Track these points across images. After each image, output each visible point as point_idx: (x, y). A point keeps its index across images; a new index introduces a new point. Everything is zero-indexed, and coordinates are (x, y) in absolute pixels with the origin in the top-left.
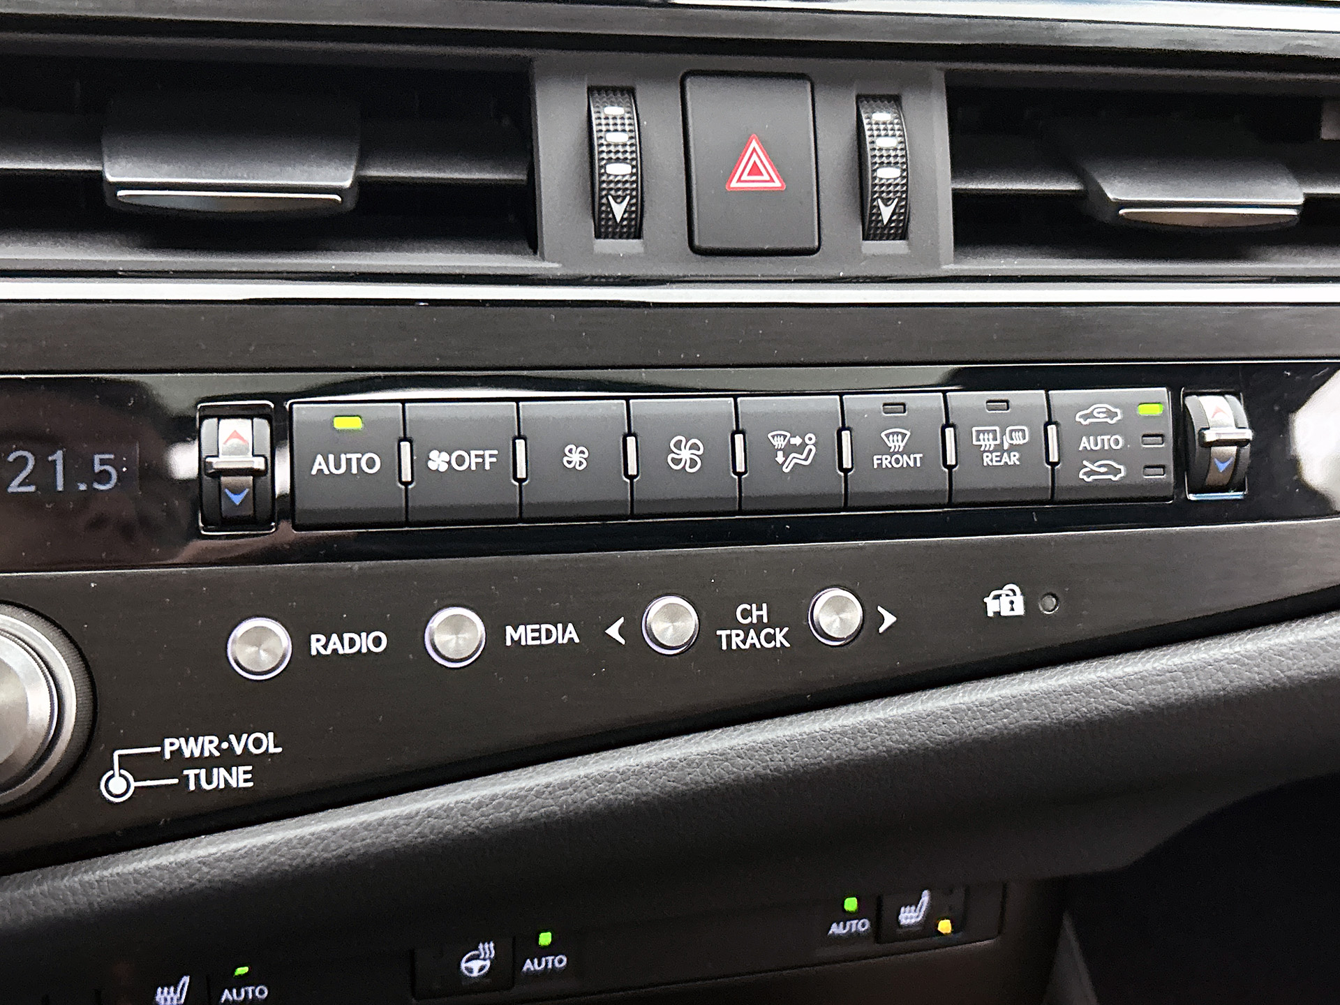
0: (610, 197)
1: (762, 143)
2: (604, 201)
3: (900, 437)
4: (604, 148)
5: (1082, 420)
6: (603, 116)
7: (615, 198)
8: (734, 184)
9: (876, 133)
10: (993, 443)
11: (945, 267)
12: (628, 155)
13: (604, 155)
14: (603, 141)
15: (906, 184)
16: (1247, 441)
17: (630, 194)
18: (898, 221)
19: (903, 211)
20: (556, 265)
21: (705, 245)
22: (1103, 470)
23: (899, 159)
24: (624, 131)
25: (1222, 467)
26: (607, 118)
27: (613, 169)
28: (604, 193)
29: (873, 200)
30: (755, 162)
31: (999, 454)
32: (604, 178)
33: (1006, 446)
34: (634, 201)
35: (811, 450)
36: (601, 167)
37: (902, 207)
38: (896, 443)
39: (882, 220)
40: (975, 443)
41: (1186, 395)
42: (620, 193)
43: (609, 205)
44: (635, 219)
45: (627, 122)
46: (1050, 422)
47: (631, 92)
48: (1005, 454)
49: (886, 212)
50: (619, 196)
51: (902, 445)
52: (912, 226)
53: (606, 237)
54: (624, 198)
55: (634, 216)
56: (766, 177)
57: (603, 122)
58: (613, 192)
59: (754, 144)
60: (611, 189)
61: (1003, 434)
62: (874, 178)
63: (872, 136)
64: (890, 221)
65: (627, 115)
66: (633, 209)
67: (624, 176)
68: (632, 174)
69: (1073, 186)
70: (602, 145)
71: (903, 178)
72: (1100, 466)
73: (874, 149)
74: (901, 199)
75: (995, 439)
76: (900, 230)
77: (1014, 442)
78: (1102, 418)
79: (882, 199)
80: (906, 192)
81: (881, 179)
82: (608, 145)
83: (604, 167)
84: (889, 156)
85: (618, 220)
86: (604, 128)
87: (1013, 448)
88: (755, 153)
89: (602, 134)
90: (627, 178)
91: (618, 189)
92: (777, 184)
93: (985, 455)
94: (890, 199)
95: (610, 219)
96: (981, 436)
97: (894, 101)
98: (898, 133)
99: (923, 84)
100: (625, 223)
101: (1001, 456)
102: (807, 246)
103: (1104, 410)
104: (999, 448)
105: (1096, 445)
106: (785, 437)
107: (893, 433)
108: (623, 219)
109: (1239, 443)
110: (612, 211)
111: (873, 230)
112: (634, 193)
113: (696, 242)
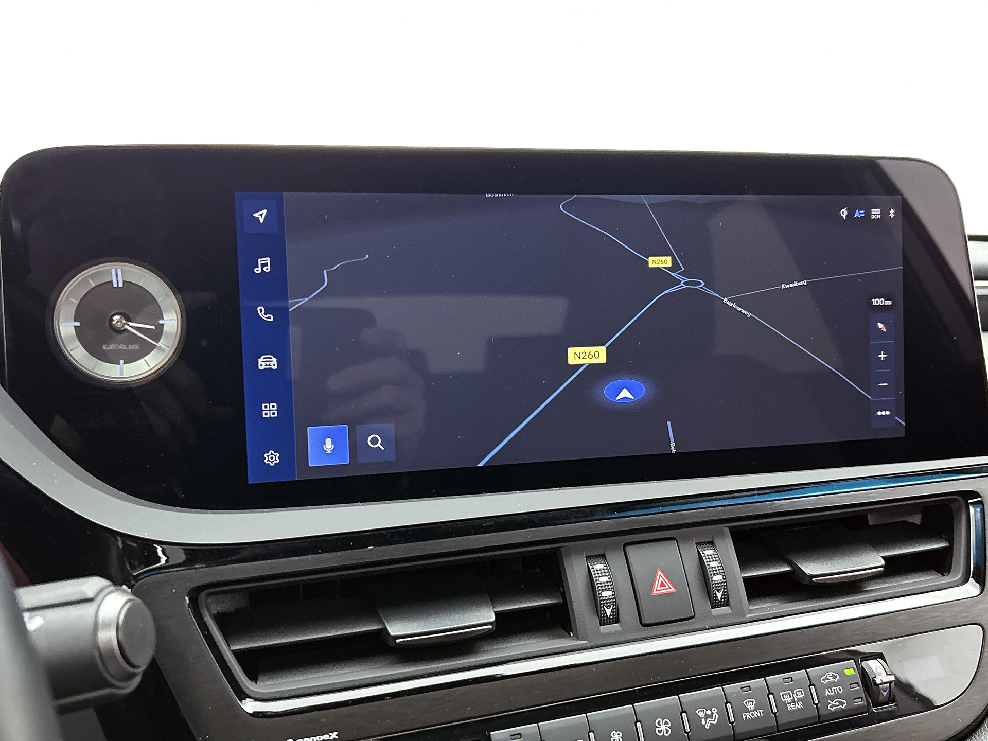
0: (605, 607)
1: (662, 571)
2: (602, 609)
3: (751, 703)
4: (599, 585)
5: (823, 681)
6: (595, 570)
7: (607, 607)
8: (655, 592)
9: (708, 560)
10: (790, 699)
11: (748, 616)
12: (610, 587)
13: (600, 588)
14: (598, 582)
15: (726, 582)
16: (893, 681)
17: (613, 604)
18: (724, 598)
19: (726, 594)
20: (585, 642)
21: (647, 622)
22: (837, 704)
23: (721, 571)
24: (606, 576)
25: (885, 694)
26: (597, 570)
27: (605, 594)
28: (602, 606)
29: (714, 591)
30: (662, 581)
31: (793, 704)
32: (601, 599)
33: (796, 700)
34: (615, 607)
35: (716, 716)
36: (599, 594)
37: (725, 592)
38: (751, 706)
39: (718, 599)
40: (783, 700)
41: (861, 661)
42: (608, 604)
43: (604, 610)
44: (616, 615)
45: (606, 571)
46: (811, 685)
47: (603, 556)
48: (796, 703)
49: (719, 595)
50: (608, 606)
51: (753, 706)
52: (731, 600)
53: (604, 625)
54: (610, 606)
55: (615, 613)
56: (667, 587)
57: (596, 572)
58: (605, 605)
59: (660, 573)
60: (605, 603)
61: (793, 694)
62: (712, 581)
63: (707, 562)
64: (721, 599)
65: (605, 568)
66: (615, 610)
67: (609, 596)
68: (613, 595)
69: (787, 568)
70: (598, 584)
71: (724, 579)
72: (835, 702)
73: (710, 568)
74: (724, 589)
75: (790, 697)
76: (726, 602)
77: (799, 697)
78: (831, 679)
79: (717, 590)
80: (726, 585)
81: (715, 581)
82: (601, 583)
83: (600, 594)
84: (716, 570)
85: (609, 616)
86: (597, 575)
87: (799, 700)
88: (660, 577)
89: (597, 579)
90: (611, 597)
91: (607, 603)
92: (673, 589)
93: (788, 705)
94: (719, 590)
95: (605, 616)
96: (785, 696)
97: (712, 543)
98: (717, 559)
99: (721, 534)
100: (611, 617)
101: (795, 705)
102: (689, 616)
103: (831, 675)
104: (793, 701)
105: (832, 692)
106: (703, 711)
107: (748, 702)
108: (610, 615)
109: (890, 683)
110: (606, 613)
111: (715, 604)
112: (615, 603)
113: (643, 622)
